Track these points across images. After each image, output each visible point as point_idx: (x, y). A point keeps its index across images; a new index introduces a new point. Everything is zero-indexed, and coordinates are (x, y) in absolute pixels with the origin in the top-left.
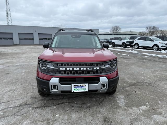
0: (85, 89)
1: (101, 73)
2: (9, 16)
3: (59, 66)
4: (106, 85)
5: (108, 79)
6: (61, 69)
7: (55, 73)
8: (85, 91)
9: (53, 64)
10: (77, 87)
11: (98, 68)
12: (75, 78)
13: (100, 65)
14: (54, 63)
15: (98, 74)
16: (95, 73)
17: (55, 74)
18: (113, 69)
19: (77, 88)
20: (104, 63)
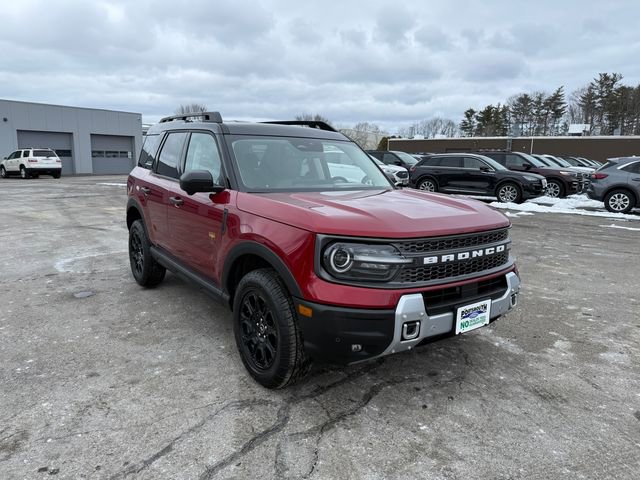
3: (418, 254)
6: (427, 261)
7: (408, 280)
9: (397, 246)
10: (468, 316)
14: (401, 243)
17: (405, 283)
19: (468, 319)
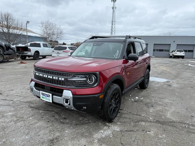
0: (49, 100)
1: (67, 85)
2: (114, 27)
4: (69, 100)
5: (73, 95)
8: (49, 102)
10: (44, 95)
11: (63, 79)
12: (44, 86)
13: (66, 76)
15: (64, 86)
16: (60, 85)
18: (90, 84)
20: (72, 74)
